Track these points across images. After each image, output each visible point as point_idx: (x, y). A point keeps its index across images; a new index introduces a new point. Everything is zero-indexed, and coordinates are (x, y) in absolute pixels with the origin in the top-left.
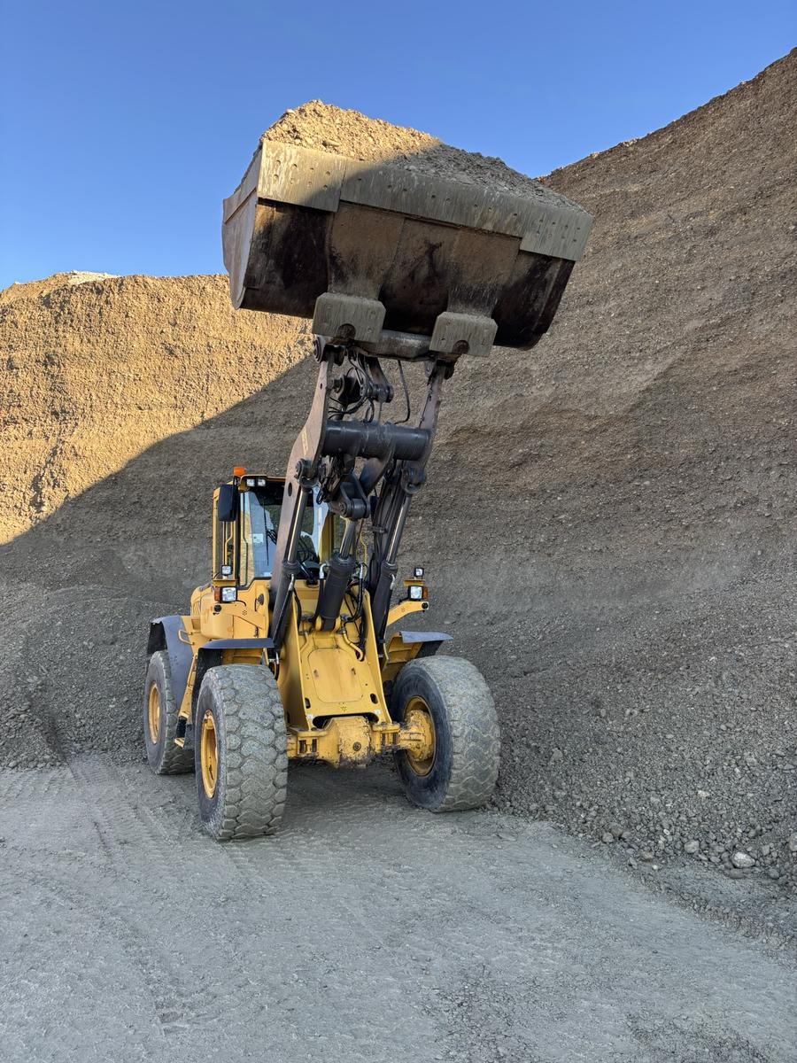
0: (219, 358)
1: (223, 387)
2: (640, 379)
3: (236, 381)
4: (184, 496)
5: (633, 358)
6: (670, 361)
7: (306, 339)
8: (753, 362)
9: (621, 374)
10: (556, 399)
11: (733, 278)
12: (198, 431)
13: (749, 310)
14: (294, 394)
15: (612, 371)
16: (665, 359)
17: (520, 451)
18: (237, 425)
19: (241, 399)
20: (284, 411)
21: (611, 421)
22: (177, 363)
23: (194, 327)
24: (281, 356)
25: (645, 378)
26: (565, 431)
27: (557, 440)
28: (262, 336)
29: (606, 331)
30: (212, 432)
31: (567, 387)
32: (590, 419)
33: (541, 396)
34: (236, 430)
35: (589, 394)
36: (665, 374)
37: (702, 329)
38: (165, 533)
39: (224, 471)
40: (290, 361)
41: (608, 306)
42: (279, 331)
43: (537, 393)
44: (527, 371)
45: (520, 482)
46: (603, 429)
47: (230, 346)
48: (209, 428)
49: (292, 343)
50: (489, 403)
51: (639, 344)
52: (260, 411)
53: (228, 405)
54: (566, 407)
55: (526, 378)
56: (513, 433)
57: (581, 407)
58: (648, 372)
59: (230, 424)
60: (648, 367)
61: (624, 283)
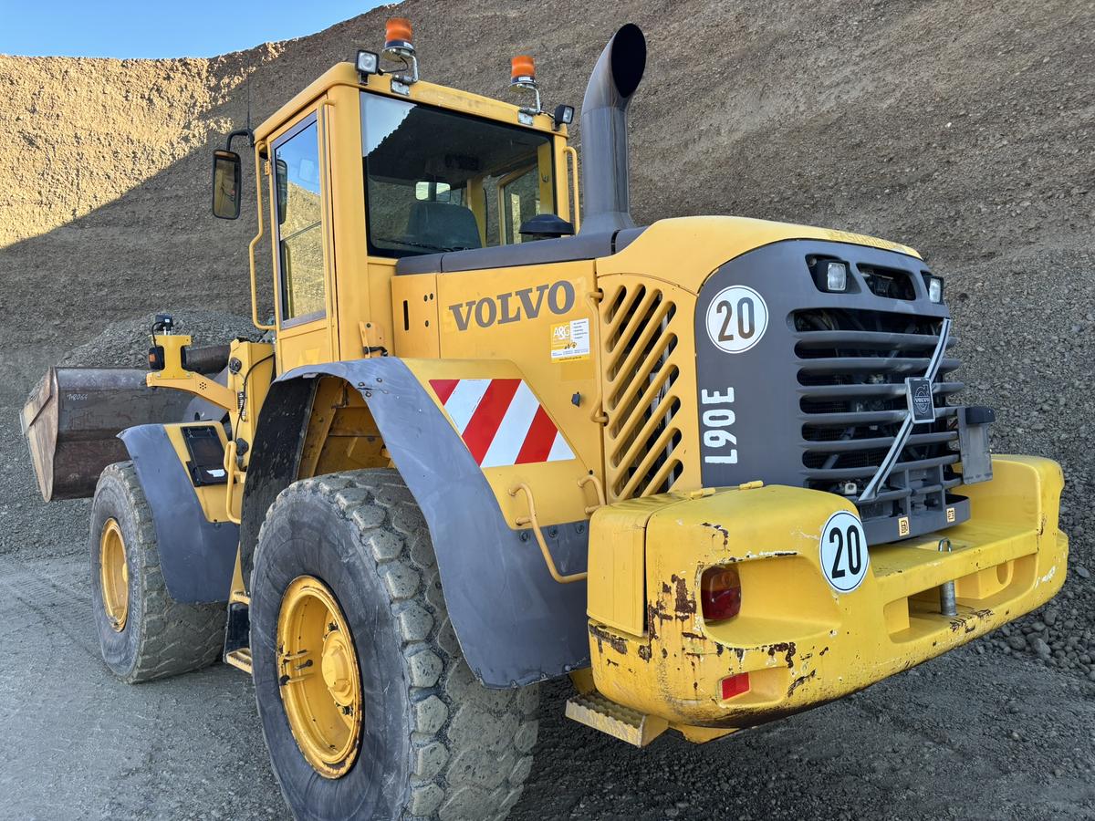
0: (89, 151)
1: (97, 183)
3: (112, 176)
4: (59, 301)
7: (191, 136)
12: (71, 230)
14: (180, 193)
18: (116, 225)
19: (118, 196)
20: (169, 212)
22: (39, 154)
23: (58, 116)
24: (164, 153)
28: (139, 129)
30: (88, 232)
34: (116, 231)
38: (39, 341)
39: (104, 275)
40: (174, 158)
42: (159, 125)
47: (102, 139)
48: (82, 227)
49: (175, 140)
52: (143, 211)
53: (103, 202)
59: (108, 224)
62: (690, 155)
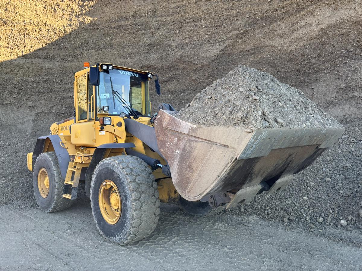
0: (29, 27)
1: (32, 40)
2: (214, 51)
3: (39, 38)
4: (15, 88)
5: (211, 43)
6: (225, 45)
7: (72, 24)
8: (255, 47)
9: (207, 49)
10: (182, 57)
11: (248, 17)
12: (21, 59)
13: (254, 29)
14: (67, 46)
15: (203, 47)
16: (223, 44)
17: (168, 76)
18: (40, 58)
19: (41, 46)
20: (63, 54)
21: (203, 66)
22: (8, 28)
23: (17, 12)
24: (61, 30)
25: (216, 51)
26: (185, 69)
27: (182, 72)
28: (50, 20)
29: (200, 32)
30: (28, 60)
31: (186, 52)
32: (195, 65)
33: (176, 55)
34: (40, 60)
35: (195, 56)
36: (223, 50)
37: (237, 34)
38: (7, 104)
39: (35, 78)
40: (65, 32)
41: (201, 23)
42: (58, 19)
43: (174, 54)
44: (170, 45)
45: (167, 88)
46: (200, 69)
47: (35, 23)
48: (26, 58)
49: (65, 25)
50: (156, 56)
51: (213, 38)
52: (51, 53)
53: (35, 49)
54: (186, 60)
55: (169, 48)
56: (165, 69)
57: (192, 60)
58: (217, 49)
59: (36, 57)
60: (217, 47)
61: (208, 15)
62: (295, 35)
